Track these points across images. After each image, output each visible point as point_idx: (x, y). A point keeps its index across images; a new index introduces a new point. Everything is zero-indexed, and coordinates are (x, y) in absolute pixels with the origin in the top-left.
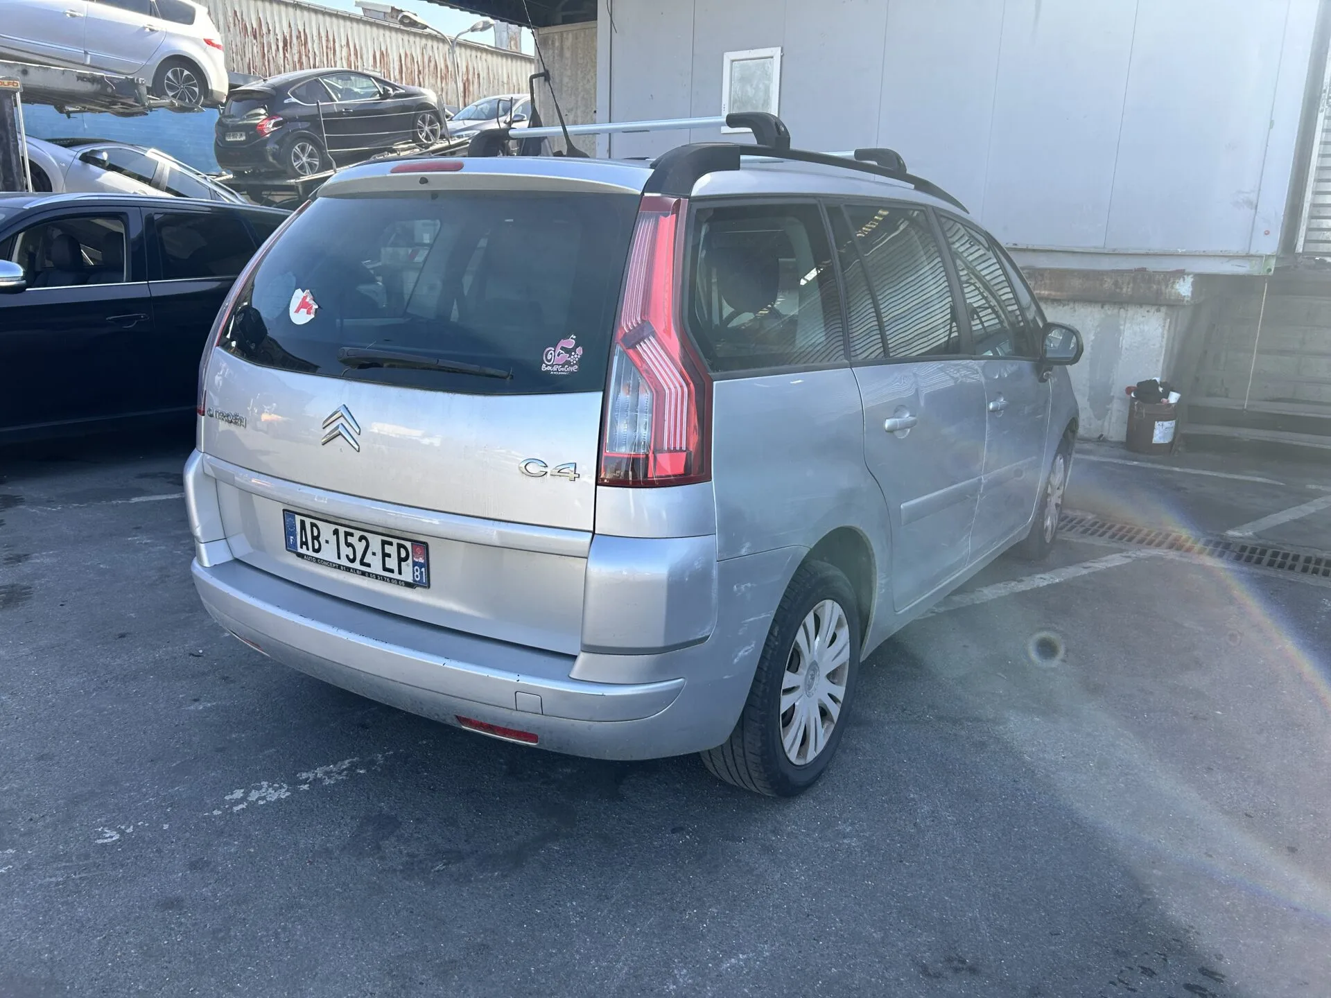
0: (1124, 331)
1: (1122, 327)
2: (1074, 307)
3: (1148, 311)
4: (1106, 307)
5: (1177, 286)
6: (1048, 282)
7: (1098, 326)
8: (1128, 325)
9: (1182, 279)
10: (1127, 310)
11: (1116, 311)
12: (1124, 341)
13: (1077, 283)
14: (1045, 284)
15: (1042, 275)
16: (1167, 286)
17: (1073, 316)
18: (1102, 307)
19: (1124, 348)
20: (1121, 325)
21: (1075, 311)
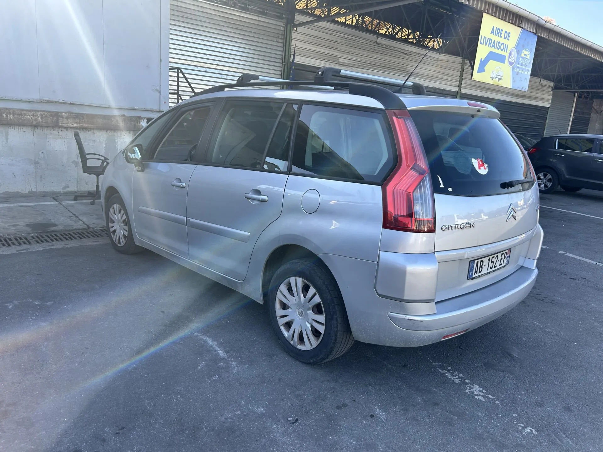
0: (117, 142)
1: (116, 141)
2: (94, 132)
3: (126, 133)
4: (108, 132)
5: (141, 123)
6: (86, 120)
7: (106, 140)
8: (118, 140)
9: (143, 120)
10: (117, 133)
11: (113, 133)
12: (118, 147)
13: (100, 121)
14: (85, 121)
15: (83, 117)
16: (137, 123)
17: (94, 136)
18: (107, 132)
19: (118, 150)
20: (116, 139)
21: (94, 134)
